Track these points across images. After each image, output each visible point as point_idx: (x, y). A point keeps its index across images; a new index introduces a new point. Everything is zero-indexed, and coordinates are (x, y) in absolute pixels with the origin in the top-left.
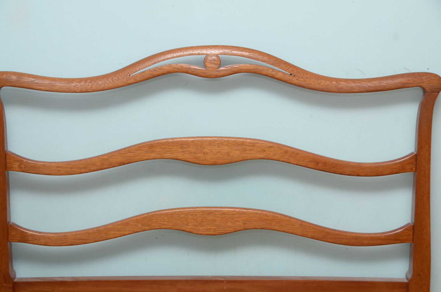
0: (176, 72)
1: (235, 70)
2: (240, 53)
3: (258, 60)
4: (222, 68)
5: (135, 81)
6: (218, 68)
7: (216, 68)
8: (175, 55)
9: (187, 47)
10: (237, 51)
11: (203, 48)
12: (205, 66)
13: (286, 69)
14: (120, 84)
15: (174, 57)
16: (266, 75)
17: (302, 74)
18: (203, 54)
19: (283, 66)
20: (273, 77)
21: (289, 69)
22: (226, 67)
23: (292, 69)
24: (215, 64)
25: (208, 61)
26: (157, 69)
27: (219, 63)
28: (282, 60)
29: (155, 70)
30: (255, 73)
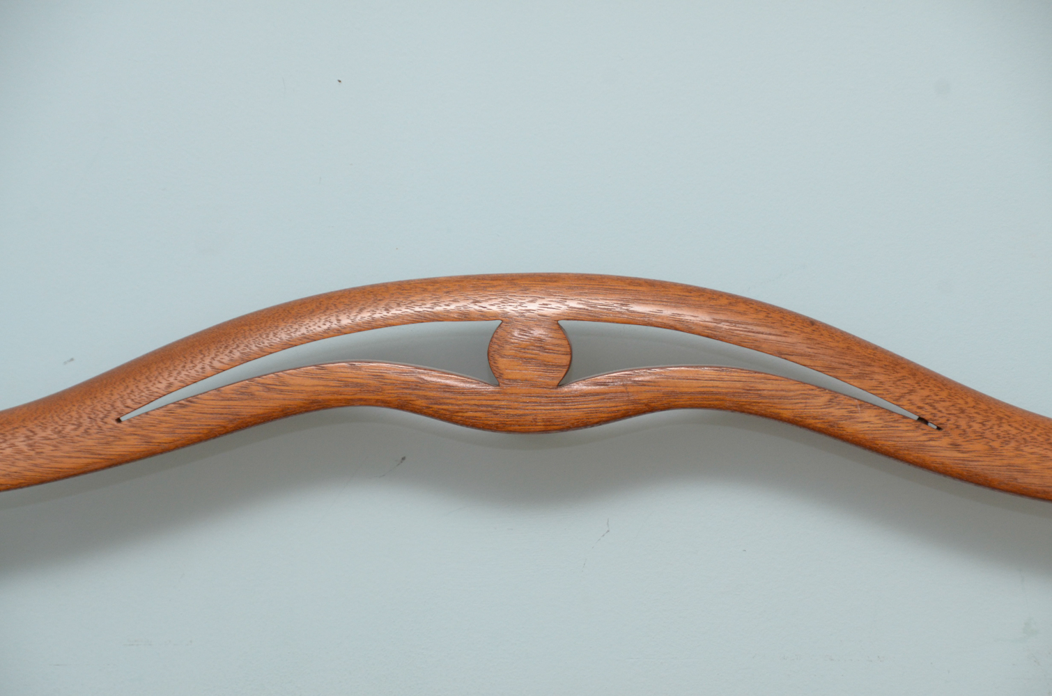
0: (349, 403)
1: (644, 397)
2: (667, 312)
3: (757, 348)
4: (578, 387)
5: (143, 447)
6: (559, 385)
7: (547, 386)
8: (345, 321)
9: (409, 282)
10: (654, 302)
11: (485, 288)
12: (496, 376)
13: (898, 392)
14: (68, 464)
15: (340, 331)
16: (797, 422)
17: (979, 418)
18: (484, 316)
19: (882, 378)
20: (831, 432)
21: (911, 392)
22: (601, 378)
23: (926, 392)
24: (546, 365)
25: (508, 350)
26: (254, 388)
27: (565, 360)
28: (876, 348)
29: (244, 390)
30: (741, 409)
